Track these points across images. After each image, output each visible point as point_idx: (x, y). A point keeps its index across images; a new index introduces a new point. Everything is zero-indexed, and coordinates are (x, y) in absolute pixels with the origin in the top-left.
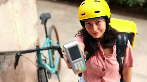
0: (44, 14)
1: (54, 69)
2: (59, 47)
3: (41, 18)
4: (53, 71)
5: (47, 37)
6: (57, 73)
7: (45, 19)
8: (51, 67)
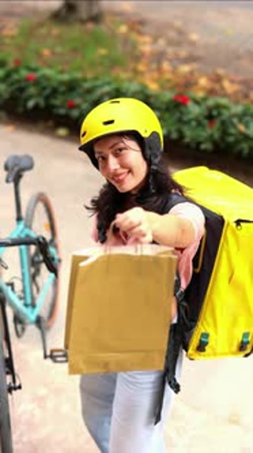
0: (16, 158)
1: (32, 312)
2: (41, 240)
3: (6, 168)
4: (31, 315)
5: (19, 219)
6: (38, 321)
7: (16, 169)
8: (26, 305)
